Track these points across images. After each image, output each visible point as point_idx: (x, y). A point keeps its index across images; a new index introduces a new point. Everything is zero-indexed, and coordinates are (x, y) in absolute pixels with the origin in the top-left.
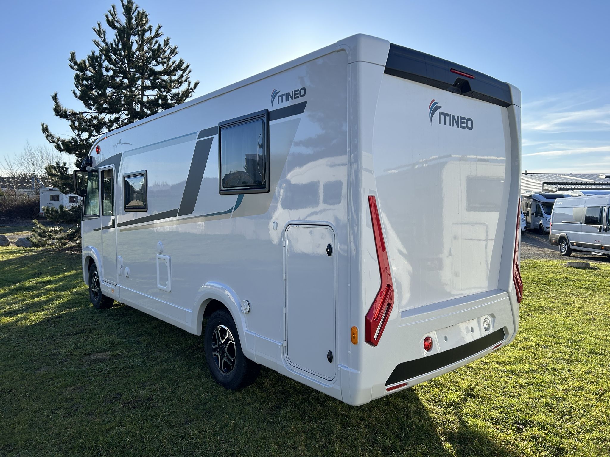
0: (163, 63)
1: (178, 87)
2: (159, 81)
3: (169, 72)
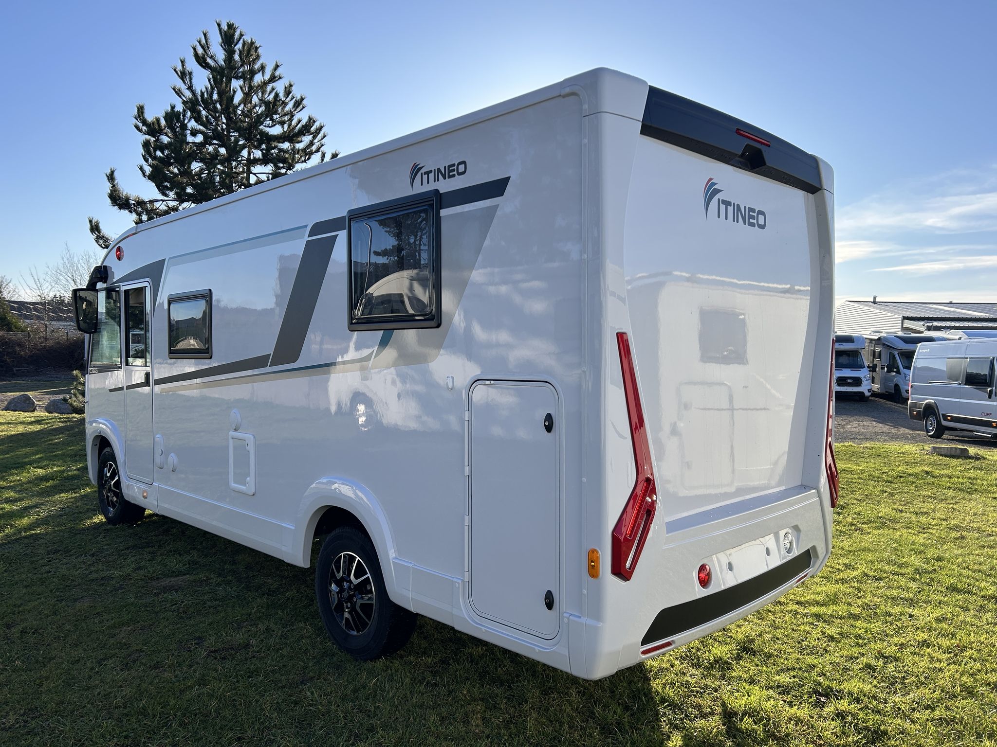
0: (282, 123)
1: (305, 161)
2: (276, 151)
3: (291, 137)
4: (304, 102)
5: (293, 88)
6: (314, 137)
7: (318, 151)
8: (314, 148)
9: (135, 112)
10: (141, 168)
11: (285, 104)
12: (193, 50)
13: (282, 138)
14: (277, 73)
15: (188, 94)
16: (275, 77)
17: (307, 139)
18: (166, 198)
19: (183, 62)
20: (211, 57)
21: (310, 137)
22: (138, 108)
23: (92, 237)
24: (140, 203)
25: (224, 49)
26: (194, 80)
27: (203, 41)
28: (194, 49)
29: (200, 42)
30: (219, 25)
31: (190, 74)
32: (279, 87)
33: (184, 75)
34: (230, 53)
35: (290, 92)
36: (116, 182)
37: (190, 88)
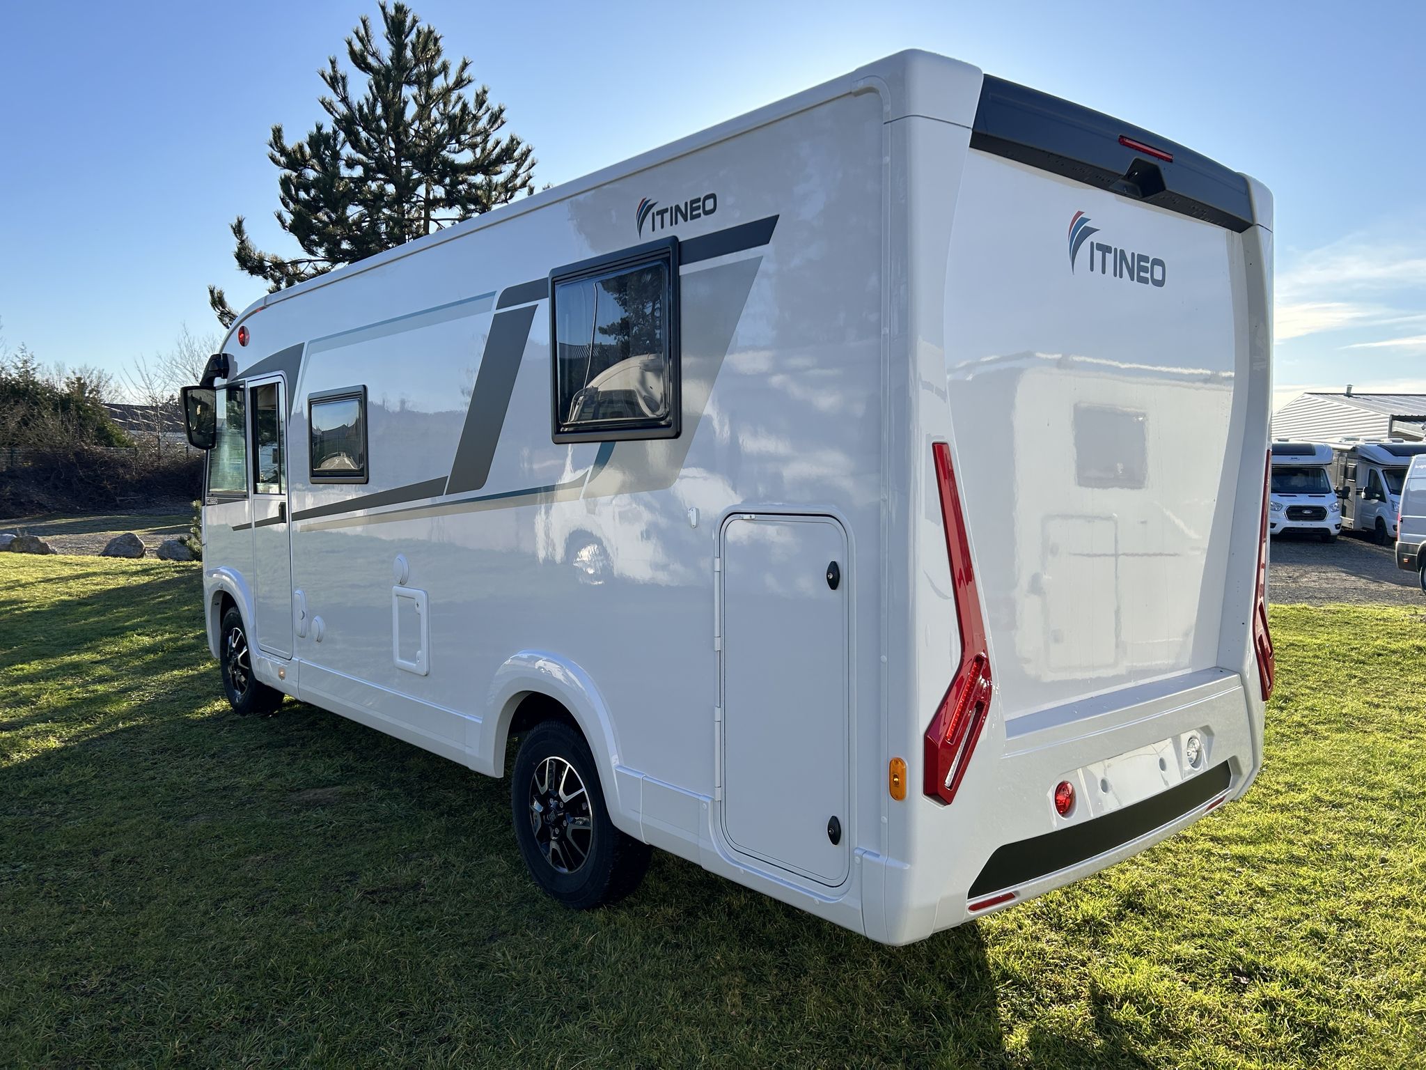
0: (473, 147)
1: (505, 201)
2: (465, 186)
3: (486, 166)
4: (504, 115)
5: (488, 95)
6: (519, 166)
7: (524, 185)
8: (518, 181)
9: (271, 137)
10: (279, 217)
11: (476, 119)
12: (347, 45)
13: (472, 169)
14: (465, 75)
15: (342, 109)
16: (462, 81)
17: (508, 168)
18: (313, 258)
19: (333, 63)
20: (373, 55)
21: (513, 166)
22: (274, 131)
23: (215, 314)
24: (279, 265)
25: (392, 43)
26: (349, 88)
27: (362, 32)
28: (350, 43)
29: (357, 33)
30: (383, 8)
31: (343, 79)
32: (469, 94)
33: (335, 81)
34: (399, 48)
35: (484, 102)
36: (245, 237)
37: (344, 100)
